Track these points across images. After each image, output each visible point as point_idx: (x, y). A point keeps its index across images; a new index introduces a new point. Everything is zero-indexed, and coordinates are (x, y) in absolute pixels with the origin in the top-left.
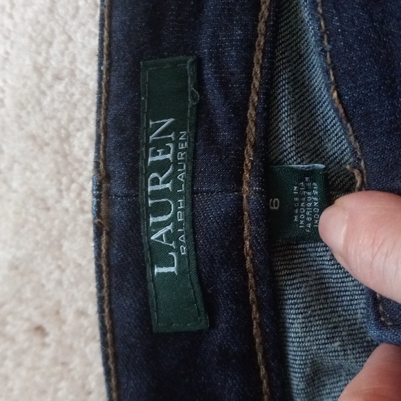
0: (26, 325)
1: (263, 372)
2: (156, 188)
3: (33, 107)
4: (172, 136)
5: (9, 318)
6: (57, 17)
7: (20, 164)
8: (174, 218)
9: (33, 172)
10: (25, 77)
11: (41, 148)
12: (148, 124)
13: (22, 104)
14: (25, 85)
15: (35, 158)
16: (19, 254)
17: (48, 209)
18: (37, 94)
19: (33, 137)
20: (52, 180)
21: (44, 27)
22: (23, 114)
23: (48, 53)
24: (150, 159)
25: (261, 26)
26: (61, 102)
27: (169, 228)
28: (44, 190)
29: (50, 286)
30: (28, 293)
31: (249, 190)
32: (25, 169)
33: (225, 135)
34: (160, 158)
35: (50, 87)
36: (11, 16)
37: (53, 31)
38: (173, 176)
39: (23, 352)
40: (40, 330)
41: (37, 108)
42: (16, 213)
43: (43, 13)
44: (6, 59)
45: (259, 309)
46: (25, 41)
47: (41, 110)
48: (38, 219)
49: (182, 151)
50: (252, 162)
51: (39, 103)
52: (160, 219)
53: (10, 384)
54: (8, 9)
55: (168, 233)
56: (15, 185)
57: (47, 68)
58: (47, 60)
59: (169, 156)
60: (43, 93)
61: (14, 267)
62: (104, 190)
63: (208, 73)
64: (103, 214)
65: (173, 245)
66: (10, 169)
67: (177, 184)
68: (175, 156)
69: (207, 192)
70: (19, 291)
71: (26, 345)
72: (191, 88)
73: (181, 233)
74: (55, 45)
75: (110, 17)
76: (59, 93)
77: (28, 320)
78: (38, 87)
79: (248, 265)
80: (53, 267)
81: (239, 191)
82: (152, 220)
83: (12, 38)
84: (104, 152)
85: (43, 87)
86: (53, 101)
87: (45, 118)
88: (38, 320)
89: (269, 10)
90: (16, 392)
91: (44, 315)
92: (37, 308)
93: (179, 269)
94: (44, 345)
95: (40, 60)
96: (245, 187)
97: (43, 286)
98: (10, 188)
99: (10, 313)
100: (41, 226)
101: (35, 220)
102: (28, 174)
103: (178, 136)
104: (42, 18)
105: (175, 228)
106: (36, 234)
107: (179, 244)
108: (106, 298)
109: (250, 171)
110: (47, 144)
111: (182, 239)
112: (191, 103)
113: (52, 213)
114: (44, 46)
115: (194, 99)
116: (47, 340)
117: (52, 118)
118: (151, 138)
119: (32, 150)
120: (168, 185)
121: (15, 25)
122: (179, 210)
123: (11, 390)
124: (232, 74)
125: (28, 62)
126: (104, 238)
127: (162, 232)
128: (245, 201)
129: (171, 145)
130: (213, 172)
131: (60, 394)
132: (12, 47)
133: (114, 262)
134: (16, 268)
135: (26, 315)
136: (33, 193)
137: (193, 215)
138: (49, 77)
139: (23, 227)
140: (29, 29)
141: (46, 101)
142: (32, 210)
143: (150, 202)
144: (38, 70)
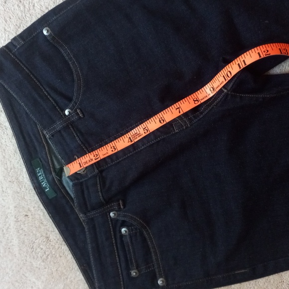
0: (23, 216)
5: (19, 217)
6: (6, 159)
11: (13, 183)
13: (4, 177)
14: (4, 173)
15: (12, 185)
16: (16, 204)
19: (10, 182)
20: (18, 187)
22: (6, 178)
23: (7, 165)
28: (17, 190)
29: (25, 206)
30: (21, 210)
32: (10, 188)
39: (25, 221)
40: (27, 215)
41: (9, 176)
42: (12, 197)
56: (9, 192)
61: (16, 207)
63: (42, 159)
66: (6, 189)
70: (19, 211)
71: (25, 219)
78: (7, 172)
80: (25, 202)
85: (9, 172)
86: (12, 173)
87: (11, 177)
88: (25, 214)
91: (26, 212)
92: (24, 212)
94: (28, 218)
95: (6, 167)
98: (8, 193)
101: (17, 196)
104: (2, 160)
106: (18, 198)
113: (20, 193)
116: (29, 216)
117: (13, 177)
125: (3, 168)
135: (22, 214)
136: (14, 192)
138: (9, 169)
139: (15, 199)
141: (10, 174)
142: (15, 195)
144: (6, 169)
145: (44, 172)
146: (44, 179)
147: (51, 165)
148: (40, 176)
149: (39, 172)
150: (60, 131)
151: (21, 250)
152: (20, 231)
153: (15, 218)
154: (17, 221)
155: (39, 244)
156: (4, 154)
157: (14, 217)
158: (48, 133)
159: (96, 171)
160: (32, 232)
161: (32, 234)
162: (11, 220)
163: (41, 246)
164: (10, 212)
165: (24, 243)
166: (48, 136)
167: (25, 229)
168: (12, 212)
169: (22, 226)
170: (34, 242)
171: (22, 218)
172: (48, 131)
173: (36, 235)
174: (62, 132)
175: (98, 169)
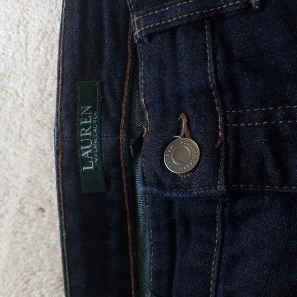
0: (35, 207)
1: (127, 208)
2: (84, 134)
3: (38, 108)
4: (90, 113)
5: (26, 205)
6: (49, 68)
7: (32, 134)
8: (92, 147)
9: (39, 137)
10: (34, 94)
11: (42, 127)
12: (80, 108)
13: (33, 106)
14: (34, 98)
15: (39, 131)
16: (31, 175)
17: (46, 154)
18: (40, 102)
19: (39, 122)
20: (48, 141)
21: (43, 72)
22: (34, 111)
23: (45, 84)
24: (81, 123)
25: (128, 71)
26: (52, 106)
27: (90, 151)
28: (44, 146)
29: (47, 189)
30: (36, 193)
31: (123, 136)
32: (35, 136)
33: (113, 114)
34: (85, 122)
35: (47, 99)
36: (26, 65)
37: (47, 74)
38: (91, 130)
39: (33, 220)
40: (42, 210)
41: (40, 108)
42: (30, 156)
43: (43, 66)
44: (24, 85)
45: (126, 183)
46: (34, 77)
47: (42, 109)
48: (41, 159)
49: (95, 120)
50: (124, 125)
51: (41, 106)
52: (86, 147)
53: (26, 236)
54: (25, 61)
55: (89, 153)
56: (29, 143)
57: (45, 91)
58: (45, 87)
59: (90, 122)
60: (44, 102)
61: (29, 181)
62: (60, 135)
63: (106, 89)
64: (60, 145)
65: (91, 158)
66: (27, 135)
67: (93, 133)
68: (92, 122)
69: (106, 137)
70: (31, 192)
71: (35, 216)
72: (98, 94)
73: (95, 153)
74: (49, 80)
75: (63, 61)
76: (51, 102)
77: (36, 205)
78: (41, 99)
79: (122, 165)
80: (48, 180)
81: (119, 136)
82: (82, 148)
83: (27, 75)
84: (60, 119)
85: (43, 99)
86: (48, 106)
87: (45, 113)
88: (40, 205)
89: (131, 65)
90: (29, 239)
91: (43, 202)
92: (40, 199)
93: (94, 167)
94: (44, 216)
95: (42, 87)
96: (121, 135)
97: (43, 189)
98: (26, 144)
99: (26, 203)
100: (42, 162)
101: (39, 159)
102: (36, 138)
103: (93, 113)
104: (42, 68)
105: (93, 151)
106: (40, 166)
107: (94, 157)
108: (61, 181)
109: (123, 129)
110: (46, 125)
111: (96, 155)
112: (98, 100)
113: (47, 156)
114: (43, 81)
115: (100, 99)
116: (45, 214)
117: (48, 114)
118: (82, 114)
119: (38, 128)
120: (89, 134)
121: (28, 69)
122: (94, 144)
123: (27, 239)
124: (116, 90)
125: (35, 87)
126: (60, 156)
127: (87, 152)
128: (121, 141)
129: (90, 117)
130: (108, 129)
131: (51, 238)
132: (27, 80)
133: (65, 165)
134: (30, 181)
135: (35, 203)
136: (38, 147)
137: (100, 146)
138: (46, 94)
139: (34, 162)
140: (36, 72)
141: (45, 106)
142: (38, 155)
143: (81, 140)
144: (41, 91)
145: (100, 123)
146: (92, 138)
147: (124, 112)
148: (86, 126)
149: (85, 116)
150: (173, 30)
151: (7, 272)
152: (18, 235)
153: (20, 203)
154: (21, 211)
155: (41, 284)
156: (49, 57)
157: (18, 198)
158: (142, 22)
159: (221, 187)
160: (38, 251)
161: (35, 255)
162: (13, 203)
163: (43, 290)
164: (16, 185)
165: (16, 262)
166: (138, 31)
167: (29, 236)
168: (20, 188)
169: (26, 226)
170: (35, 273)
171: (31, 210)
172: (144, 19)
173: (42, 261)
174: (180, 34)
175: (227, 183)
